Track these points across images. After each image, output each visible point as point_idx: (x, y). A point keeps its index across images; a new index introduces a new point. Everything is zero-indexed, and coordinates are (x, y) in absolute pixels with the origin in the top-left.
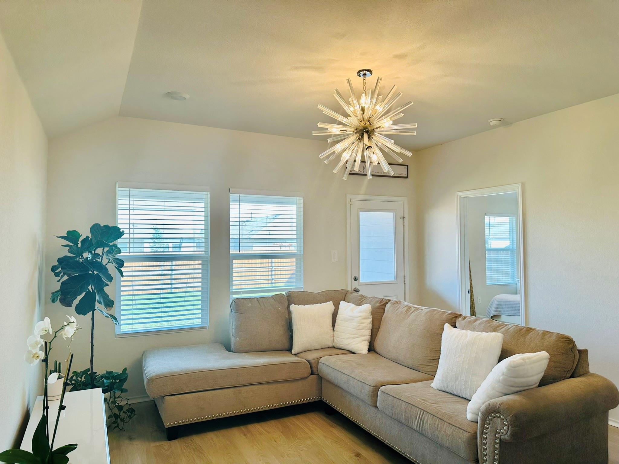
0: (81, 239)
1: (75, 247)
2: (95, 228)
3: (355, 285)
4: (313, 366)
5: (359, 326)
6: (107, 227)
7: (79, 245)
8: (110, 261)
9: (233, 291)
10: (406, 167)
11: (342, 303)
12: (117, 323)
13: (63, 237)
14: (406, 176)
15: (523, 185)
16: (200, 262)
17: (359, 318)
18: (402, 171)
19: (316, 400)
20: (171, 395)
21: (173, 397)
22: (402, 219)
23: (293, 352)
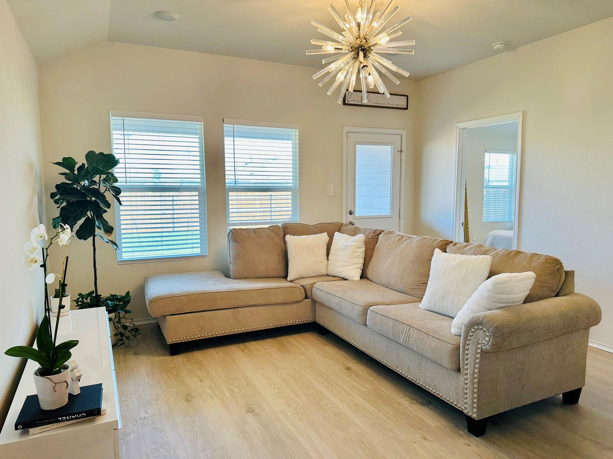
0: (77, 166)
1: (71, 174)
2: (90, 155)
3: (350, 218)
4: (308, 291)
5: (352, 255)
6: (101, 154)
7: (76, 172)
8: (107, 189)
9: (231, 222)
10: (406, 97)
11: (337, 234)
12: (118, 249)
13: (58, 164)
14: (405, 107)
15: (524, 113)
16: (197, 193)
17: (353, 247)
18: (401, 102)
19: (310, 321)
20: (173, 315)
21: (174, 316)
22: (400, 153)
23: (288, 279)
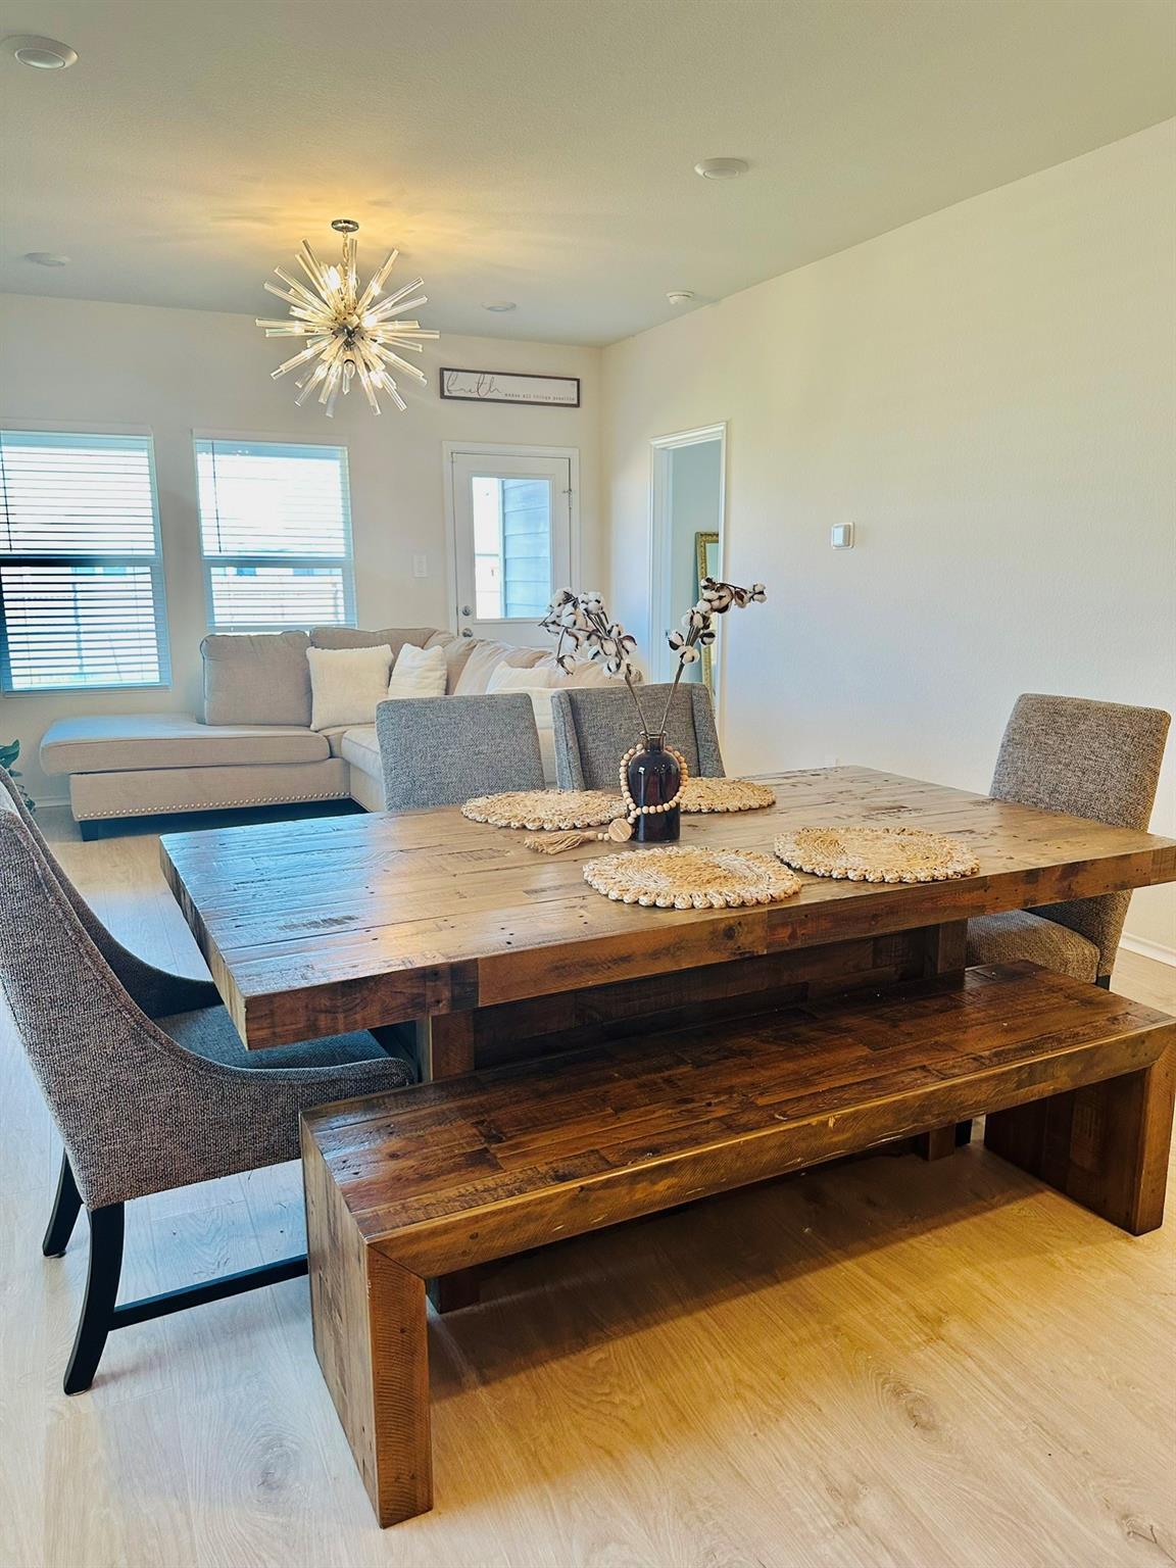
3: (465, 623)
4: (333, 743)
5: (420, 682)
9: (217, 625)
10: (576, 382)
11: (407, 649)
14: (575, 402)
15: (731, 426)
16: (148, 569)
18: (567, 392)
19: (341, 797)
22: (567, 494)
23: (312, 727)
